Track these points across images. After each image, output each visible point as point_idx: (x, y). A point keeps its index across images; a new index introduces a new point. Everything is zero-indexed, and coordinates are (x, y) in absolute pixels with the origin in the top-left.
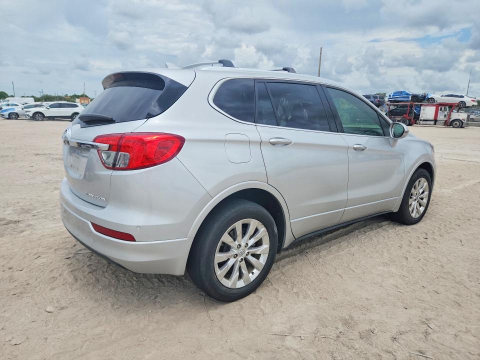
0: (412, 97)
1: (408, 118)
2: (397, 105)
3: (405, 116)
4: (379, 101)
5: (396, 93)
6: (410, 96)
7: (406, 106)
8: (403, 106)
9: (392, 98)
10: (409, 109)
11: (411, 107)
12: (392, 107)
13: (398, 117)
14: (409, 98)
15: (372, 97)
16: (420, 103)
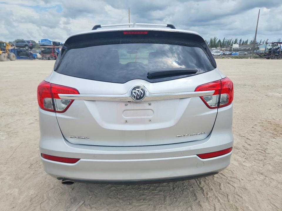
0: (53, 43)
1: (54, 55)
2: (45, 48)
3: (51, 54)
4: (32, 44)
5: (42, 40)
6: (52, 43)
7: (51, 48)
8: (49, 48)
9: (41, 43)
10: (53, 50)
11: (54, 49)
12: (43, 49)
13: (48, 55)
14: (51, 43)
15: (26, 42)
16: (58, 47)
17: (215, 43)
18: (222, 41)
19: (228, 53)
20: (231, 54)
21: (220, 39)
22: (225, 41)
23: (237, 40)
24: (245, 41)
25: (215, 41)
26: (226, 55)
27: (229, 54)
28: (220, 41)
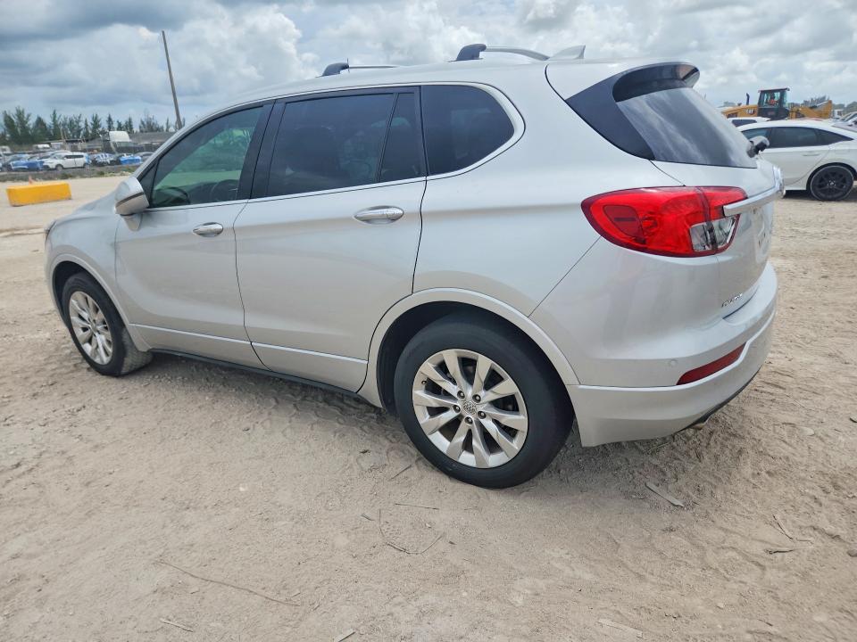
17: (24, 128)
18: (48, 121)
19: (106, 158)
20: (117, 162)
21: (40, 116)
22: (60, 121)
23: (99, 118)
24: (123, 123)
25: (22, 121)
26: (102, 165)
27: (111, 161)
28: (40, 122)
